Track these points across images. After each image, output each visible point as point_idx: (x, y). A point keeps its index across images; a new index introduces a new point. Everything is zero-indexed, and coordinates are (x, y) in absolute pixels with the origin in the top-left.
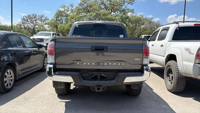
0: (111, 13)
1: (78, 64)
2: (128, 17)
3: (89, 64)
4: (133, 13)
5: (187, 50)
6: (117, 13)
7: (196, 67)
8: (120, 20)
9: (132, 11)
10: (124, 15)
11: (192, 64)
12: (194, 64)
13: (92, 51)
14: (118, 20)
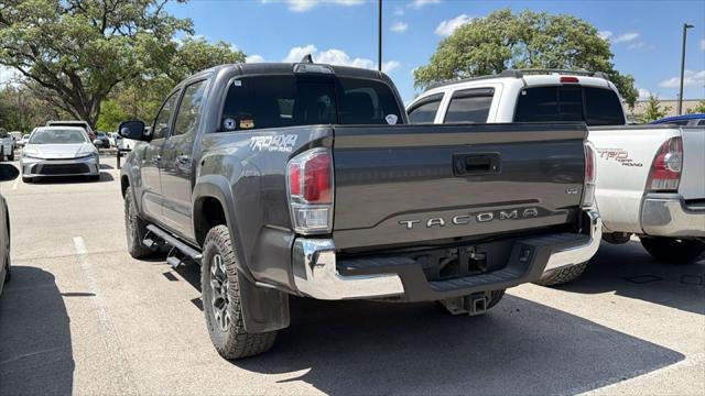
0: (102, 32)
1: (410, 225)
2: (172, 49)
3: (442, 222)
4: (191, 32)
5: (612, 154)
6: (126, 30)
7: (654, 203)
8: (148, 57)
9: (187, 27)
10: (156, 39)
11: (639, 194)
12: (644, 195)
13: (457, 173)
14: (140, 59)
